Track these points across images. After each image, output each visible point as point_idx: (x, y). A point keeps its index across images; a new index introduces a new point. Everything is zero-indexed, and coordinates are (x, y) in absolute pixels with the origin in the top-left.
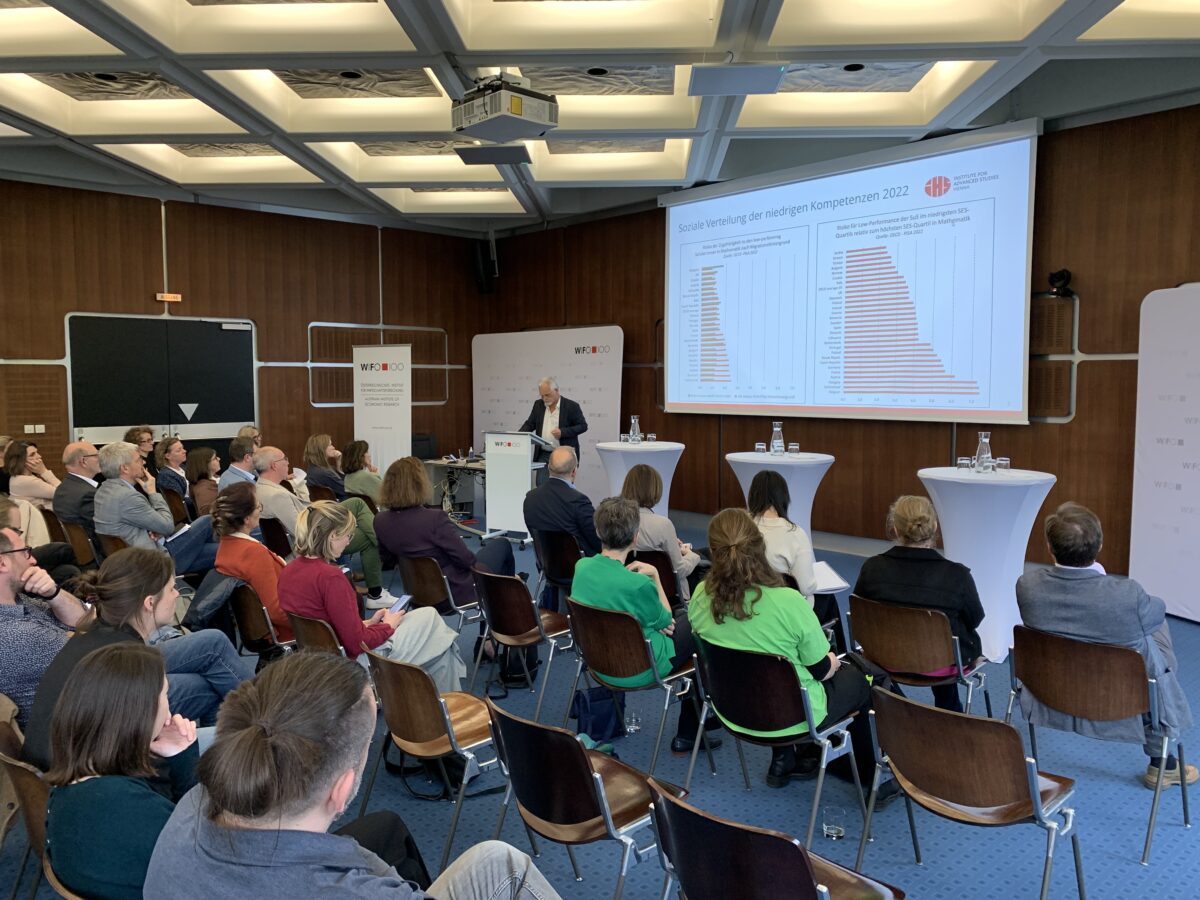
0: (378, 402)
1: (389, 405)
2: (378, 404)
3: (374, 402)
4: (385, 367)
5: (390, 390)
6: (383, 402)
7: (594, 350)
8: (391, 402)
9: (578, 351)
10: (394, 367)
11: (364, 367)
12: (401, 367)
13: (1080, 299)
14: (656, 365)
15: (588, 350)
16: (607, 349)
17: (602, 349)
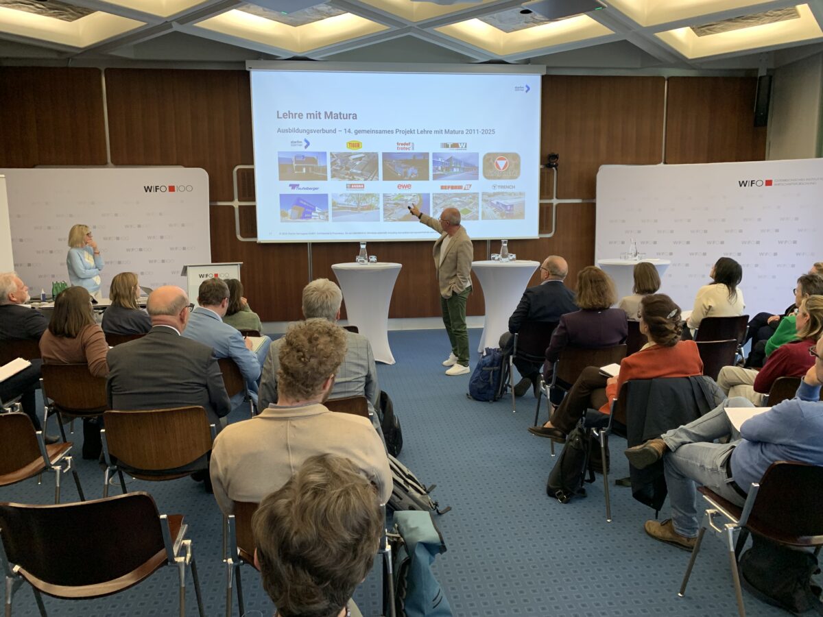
7: (172, 189)
9: (148, 189)
13: (556, 169)
14: (236, 204)
15: (163, 189)
16: (189, 188)
17: (182, 189)
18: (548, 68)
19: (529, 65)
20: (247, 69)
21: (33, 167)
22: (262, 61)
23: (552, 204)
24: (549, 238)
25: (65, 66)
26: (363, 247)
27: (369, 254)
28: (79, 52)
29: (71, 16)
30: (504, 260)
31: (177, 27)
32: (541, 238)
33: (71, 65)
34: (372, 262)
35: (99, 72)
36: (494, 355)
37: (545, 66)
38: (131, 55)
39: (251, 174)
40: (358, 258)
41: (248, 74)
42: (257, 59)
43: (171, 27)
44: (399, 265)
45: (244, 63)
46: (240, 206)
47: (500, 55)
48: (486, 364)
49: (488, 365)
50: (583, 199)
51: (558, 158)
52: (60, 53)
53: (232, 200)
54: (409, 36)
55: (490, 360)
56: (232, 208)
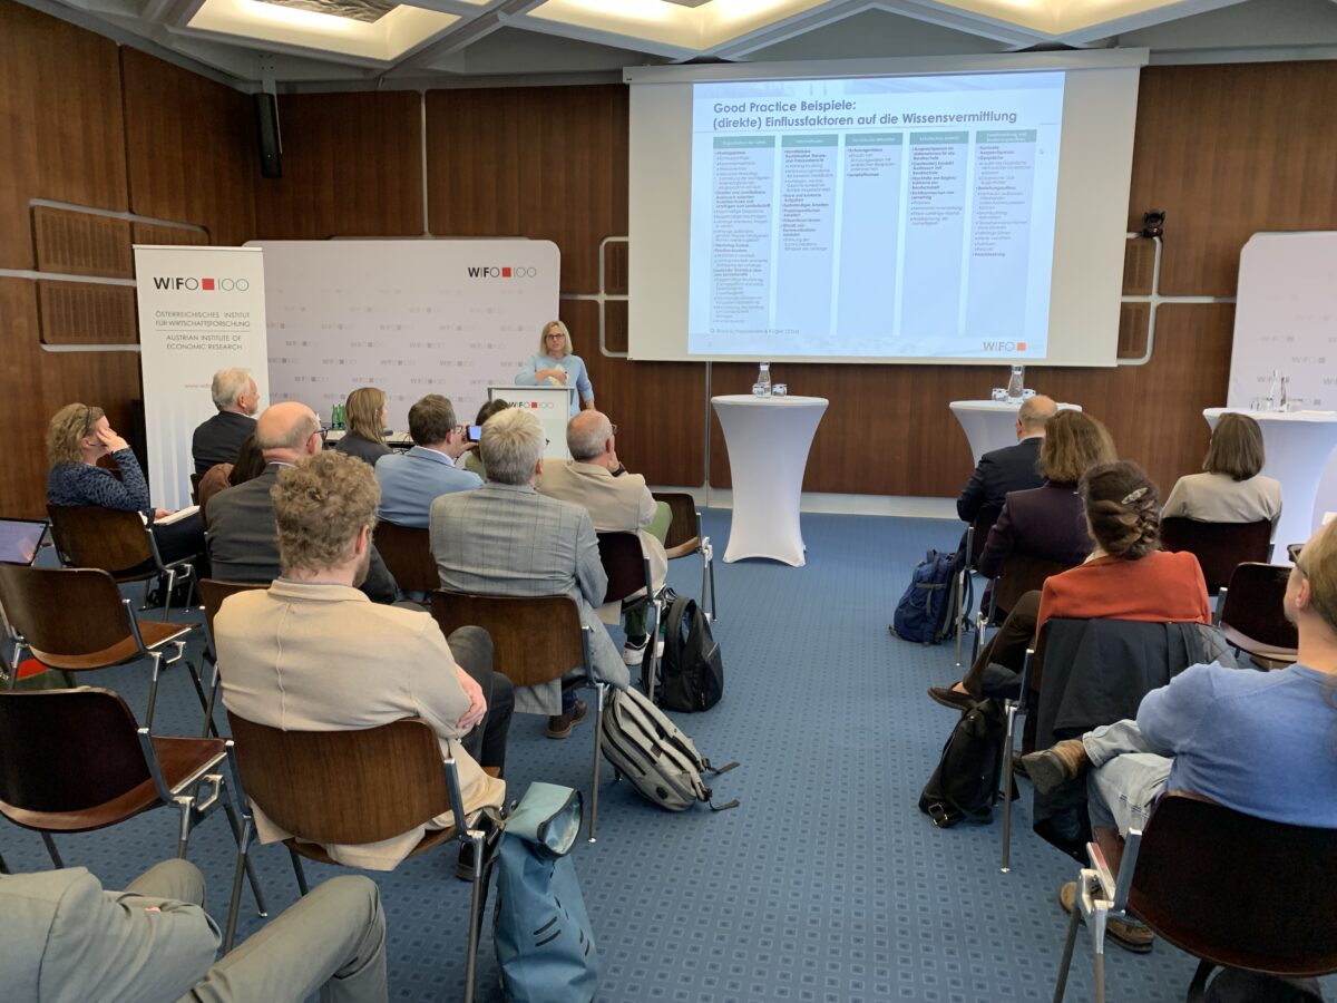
0: (195, 343)
1: (219, 347)
2: (199, 347)
3: (185, 342)
4: (208, 284)
5: (220, 324)
6: (207, 343)
7: (507, 272)
8: (224, 343)
9: (473, 272)
10: (228, 285)
11: (161, 283)
12: (242, 285)
13: (1162, 241)
14: (602, 298)
15: (495, 272)
16: (531, 272)
17: (521, 272)
18: (1152, 52)
19: (1116, 49)
20: (625, 81)
21: (328, 238)
22: (648, 67)
23: (1148, 305)
24: (1139, 367)
25: (373, 89)
26: (764, 368)
27: (773, 383)
28: (388, 67)
29: (369, 14)
30: (1011, 399)
31: (505, 20)
32: (1119, 366)
33: (381, 87)
34: (776, 394)
35: (420, 96)
36: (938, 564)
37: (1147, 50)
38: (459, 67)
39: (624, 247)
40: (756, 388)
41: (626, 88)
42: (641, 65)
43: (496, 20)
44: (824, 402)
45: (620, 72)
46: (606, 302)
47: (1054, 33)
48: (921, 578)
49: (925, 579)
50: (1216, 296)
51: (1162, 220)
52: (366, 70)
53: (596, 292)
54: (874, 9)
55: (930, 572)
56: (595, 304)
